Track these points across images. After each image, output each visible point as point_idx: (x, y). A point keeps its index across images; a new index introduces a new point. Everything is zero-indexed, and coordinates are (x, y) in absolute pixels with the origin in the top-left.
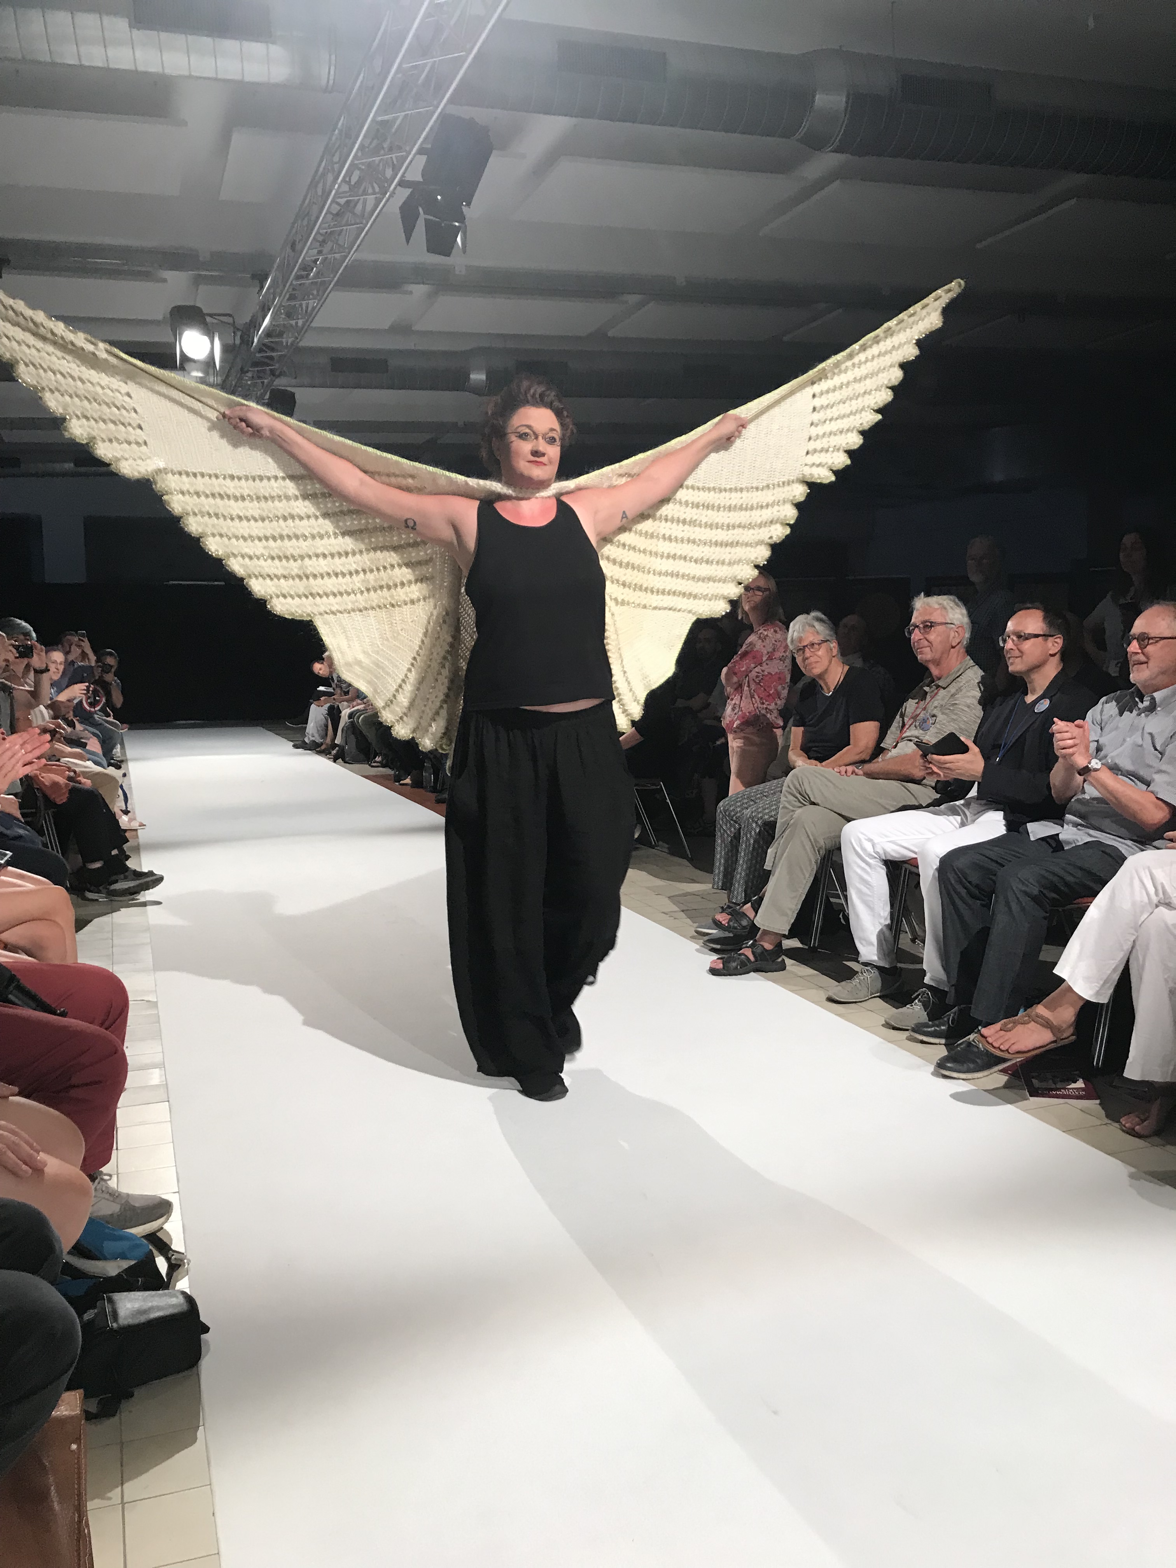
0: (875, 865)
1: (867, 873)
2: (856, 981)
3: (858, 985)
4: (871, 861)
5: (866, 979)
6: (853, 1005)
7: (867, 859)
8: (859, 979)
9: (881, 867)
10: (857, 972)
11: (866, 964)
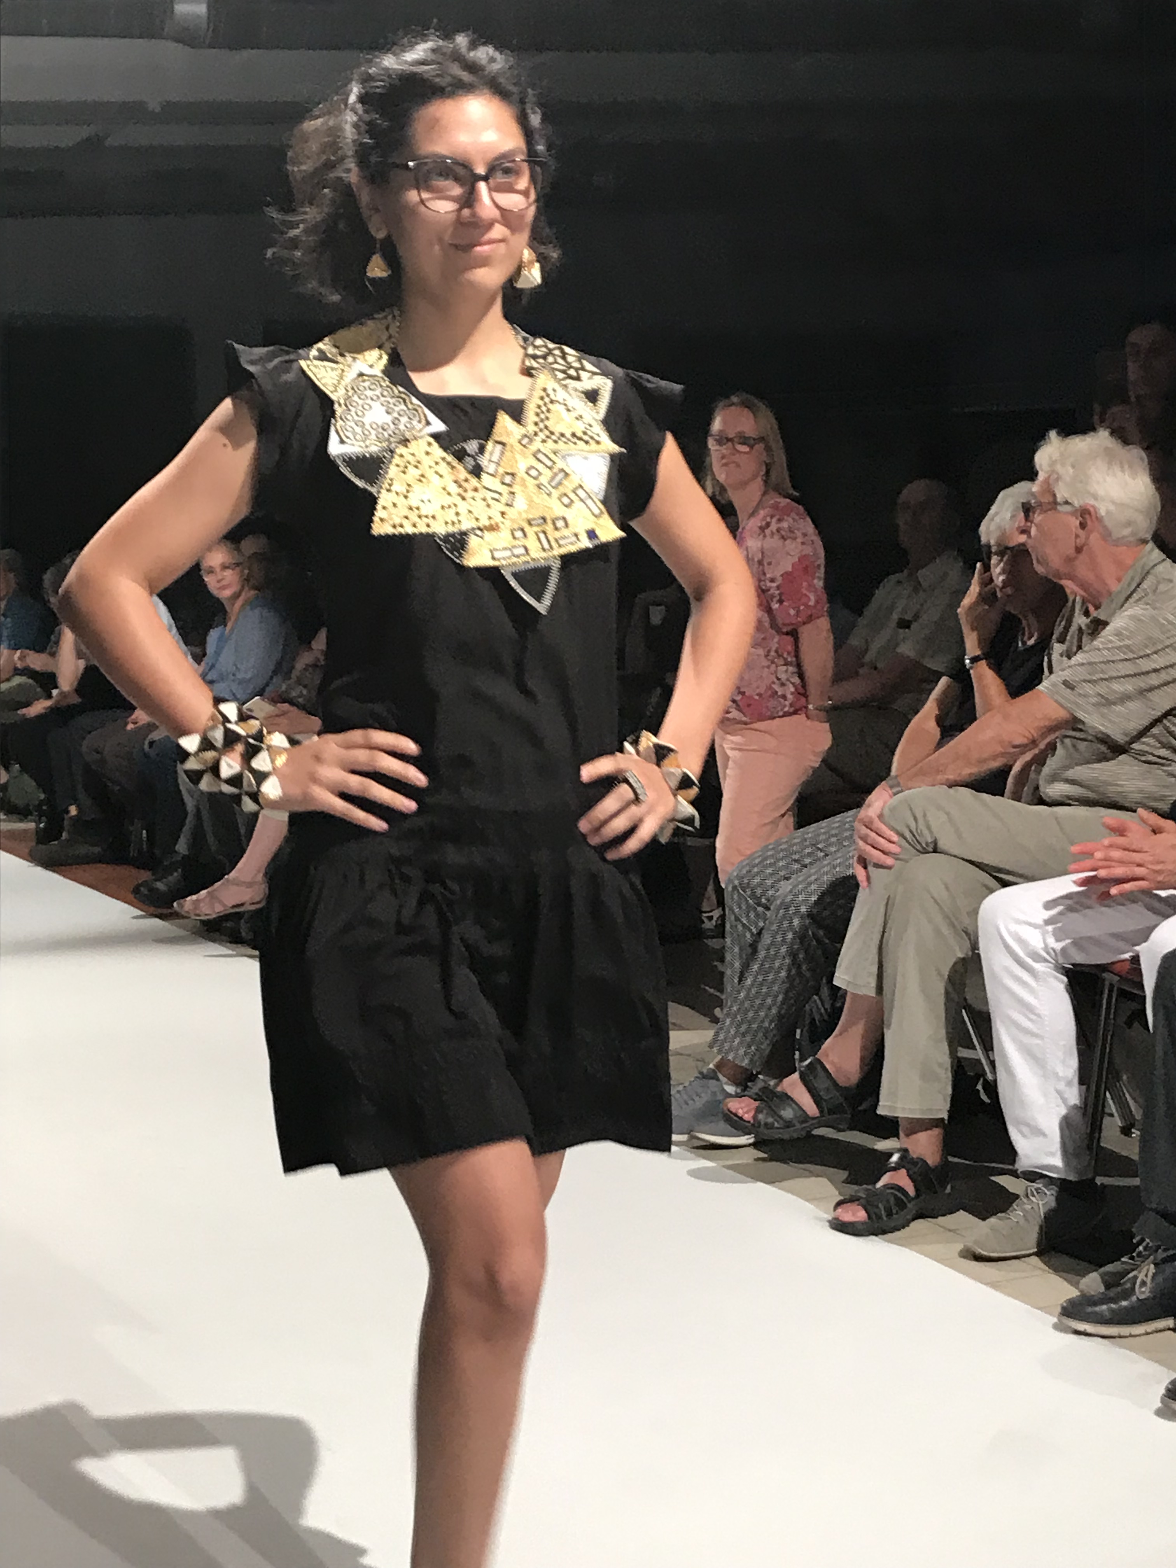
0: (1044, 973)
1: (1032, 991)
2: (1017, 1213)
3: (1022, 1222)
4: (1039, 967)
5: (1036, 1208)
6: (1013, 1261)
7: (1029, 961)
8: (1023, 1210)
9: (1056, 978)
10: (1016, 1197)
11: (1032, 1176)
